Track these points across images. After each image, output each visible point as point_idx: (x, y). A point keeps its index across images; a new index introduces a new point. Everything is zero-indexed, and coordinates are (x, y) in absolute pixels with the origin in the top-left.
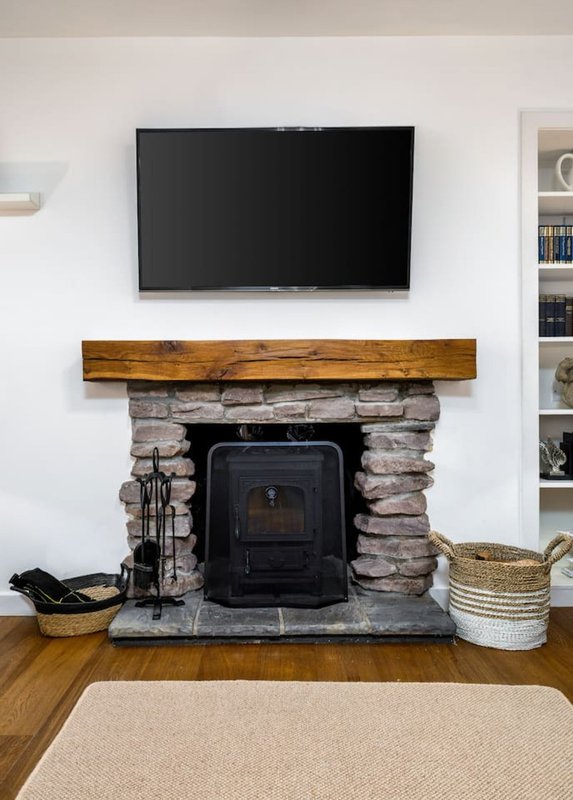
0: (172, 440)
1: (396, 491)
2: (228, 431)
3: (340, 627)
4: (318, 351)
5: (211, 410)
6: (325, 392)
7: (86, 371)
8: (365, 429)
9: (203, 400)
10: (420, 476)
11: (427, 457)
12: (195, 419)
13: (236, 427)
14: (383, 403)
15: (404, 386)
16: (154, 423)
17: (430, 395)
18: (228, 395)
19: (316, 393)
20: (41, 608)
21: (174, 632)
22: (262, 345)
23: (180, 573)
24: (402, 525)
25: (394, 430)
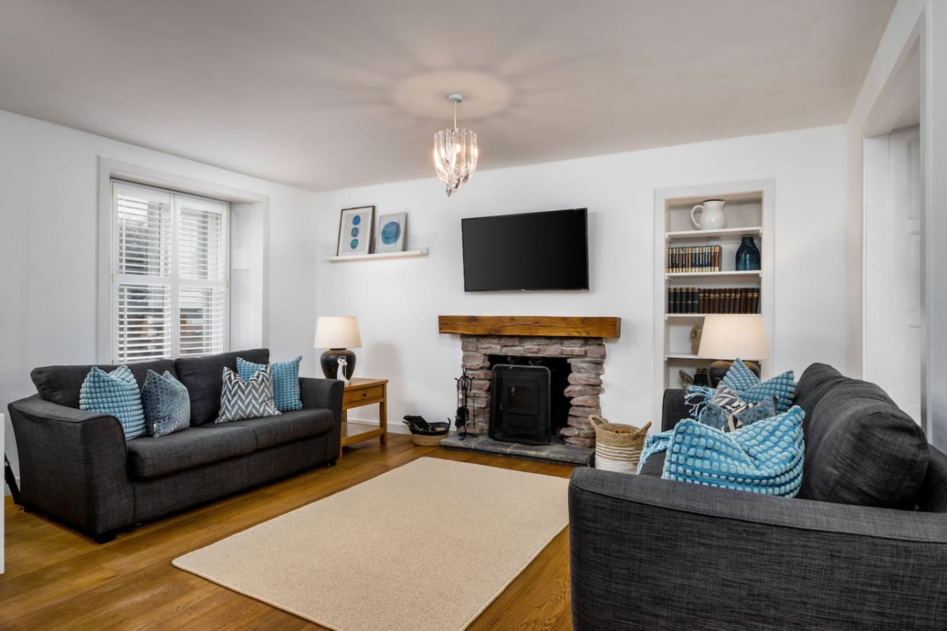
0: (479, 361)
1: (581, 394)
2: (503, 359)
3: (533, 453)
4: (537, 322)
5: (495, 348)
6: (547, 341)
7: (440, 329)
8: (569, 361)
9: (491, 343)
10: (596, 387)
11: (601, 377)
12: (489, 352)
13: (507, 357)
14: (575, 348)
15: (586, 340)
16: (471, 353)
17: (601, 345)
18: (502, 342)
19: (543, 341)
20: (414, 431)
21: (464, 446)
22: (512, 319)
23: (481, 424)
24: (584, 411)
25: (583, 362)
